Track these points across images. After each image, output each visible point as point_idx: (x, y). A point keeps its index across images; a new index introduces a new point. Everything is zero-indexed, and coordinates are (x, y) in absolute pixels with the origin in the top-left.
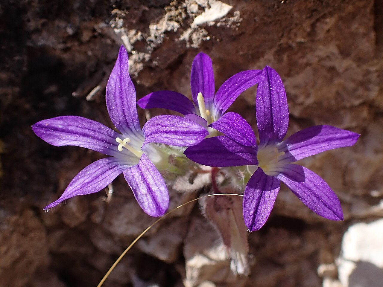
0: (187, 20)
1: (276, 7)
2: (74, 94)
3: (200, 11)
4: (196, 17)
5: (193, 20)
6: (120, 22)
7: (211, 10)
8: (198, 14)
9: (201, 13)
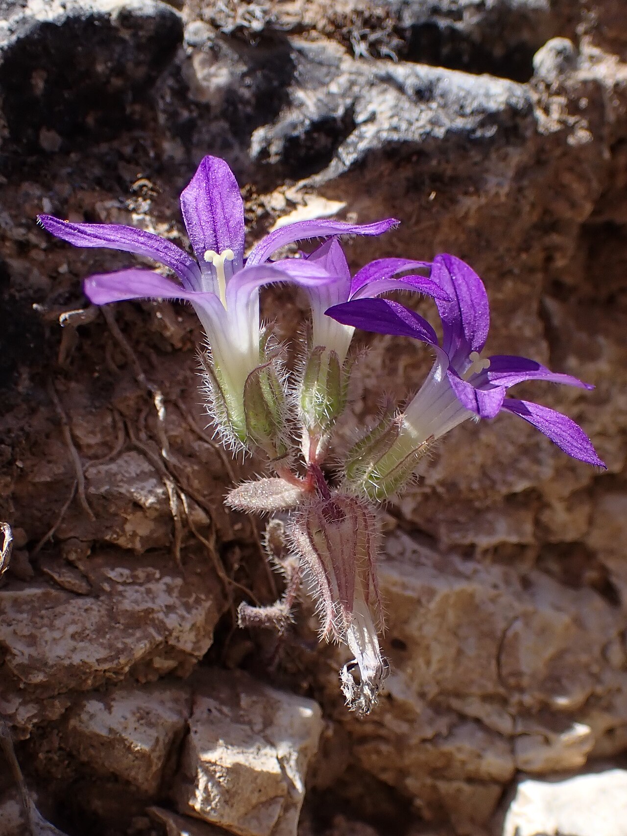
0: (265, 221)
1: (414, 220)
2: (35, 306)
3: (288, 209)
4: (279, 217)
5: (275, 222)
6: (145, 205)
7: (307, 208)
8: (285, 212)
9: (290, 212)
